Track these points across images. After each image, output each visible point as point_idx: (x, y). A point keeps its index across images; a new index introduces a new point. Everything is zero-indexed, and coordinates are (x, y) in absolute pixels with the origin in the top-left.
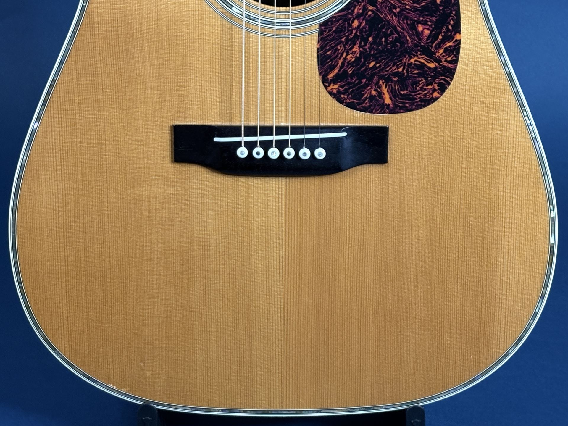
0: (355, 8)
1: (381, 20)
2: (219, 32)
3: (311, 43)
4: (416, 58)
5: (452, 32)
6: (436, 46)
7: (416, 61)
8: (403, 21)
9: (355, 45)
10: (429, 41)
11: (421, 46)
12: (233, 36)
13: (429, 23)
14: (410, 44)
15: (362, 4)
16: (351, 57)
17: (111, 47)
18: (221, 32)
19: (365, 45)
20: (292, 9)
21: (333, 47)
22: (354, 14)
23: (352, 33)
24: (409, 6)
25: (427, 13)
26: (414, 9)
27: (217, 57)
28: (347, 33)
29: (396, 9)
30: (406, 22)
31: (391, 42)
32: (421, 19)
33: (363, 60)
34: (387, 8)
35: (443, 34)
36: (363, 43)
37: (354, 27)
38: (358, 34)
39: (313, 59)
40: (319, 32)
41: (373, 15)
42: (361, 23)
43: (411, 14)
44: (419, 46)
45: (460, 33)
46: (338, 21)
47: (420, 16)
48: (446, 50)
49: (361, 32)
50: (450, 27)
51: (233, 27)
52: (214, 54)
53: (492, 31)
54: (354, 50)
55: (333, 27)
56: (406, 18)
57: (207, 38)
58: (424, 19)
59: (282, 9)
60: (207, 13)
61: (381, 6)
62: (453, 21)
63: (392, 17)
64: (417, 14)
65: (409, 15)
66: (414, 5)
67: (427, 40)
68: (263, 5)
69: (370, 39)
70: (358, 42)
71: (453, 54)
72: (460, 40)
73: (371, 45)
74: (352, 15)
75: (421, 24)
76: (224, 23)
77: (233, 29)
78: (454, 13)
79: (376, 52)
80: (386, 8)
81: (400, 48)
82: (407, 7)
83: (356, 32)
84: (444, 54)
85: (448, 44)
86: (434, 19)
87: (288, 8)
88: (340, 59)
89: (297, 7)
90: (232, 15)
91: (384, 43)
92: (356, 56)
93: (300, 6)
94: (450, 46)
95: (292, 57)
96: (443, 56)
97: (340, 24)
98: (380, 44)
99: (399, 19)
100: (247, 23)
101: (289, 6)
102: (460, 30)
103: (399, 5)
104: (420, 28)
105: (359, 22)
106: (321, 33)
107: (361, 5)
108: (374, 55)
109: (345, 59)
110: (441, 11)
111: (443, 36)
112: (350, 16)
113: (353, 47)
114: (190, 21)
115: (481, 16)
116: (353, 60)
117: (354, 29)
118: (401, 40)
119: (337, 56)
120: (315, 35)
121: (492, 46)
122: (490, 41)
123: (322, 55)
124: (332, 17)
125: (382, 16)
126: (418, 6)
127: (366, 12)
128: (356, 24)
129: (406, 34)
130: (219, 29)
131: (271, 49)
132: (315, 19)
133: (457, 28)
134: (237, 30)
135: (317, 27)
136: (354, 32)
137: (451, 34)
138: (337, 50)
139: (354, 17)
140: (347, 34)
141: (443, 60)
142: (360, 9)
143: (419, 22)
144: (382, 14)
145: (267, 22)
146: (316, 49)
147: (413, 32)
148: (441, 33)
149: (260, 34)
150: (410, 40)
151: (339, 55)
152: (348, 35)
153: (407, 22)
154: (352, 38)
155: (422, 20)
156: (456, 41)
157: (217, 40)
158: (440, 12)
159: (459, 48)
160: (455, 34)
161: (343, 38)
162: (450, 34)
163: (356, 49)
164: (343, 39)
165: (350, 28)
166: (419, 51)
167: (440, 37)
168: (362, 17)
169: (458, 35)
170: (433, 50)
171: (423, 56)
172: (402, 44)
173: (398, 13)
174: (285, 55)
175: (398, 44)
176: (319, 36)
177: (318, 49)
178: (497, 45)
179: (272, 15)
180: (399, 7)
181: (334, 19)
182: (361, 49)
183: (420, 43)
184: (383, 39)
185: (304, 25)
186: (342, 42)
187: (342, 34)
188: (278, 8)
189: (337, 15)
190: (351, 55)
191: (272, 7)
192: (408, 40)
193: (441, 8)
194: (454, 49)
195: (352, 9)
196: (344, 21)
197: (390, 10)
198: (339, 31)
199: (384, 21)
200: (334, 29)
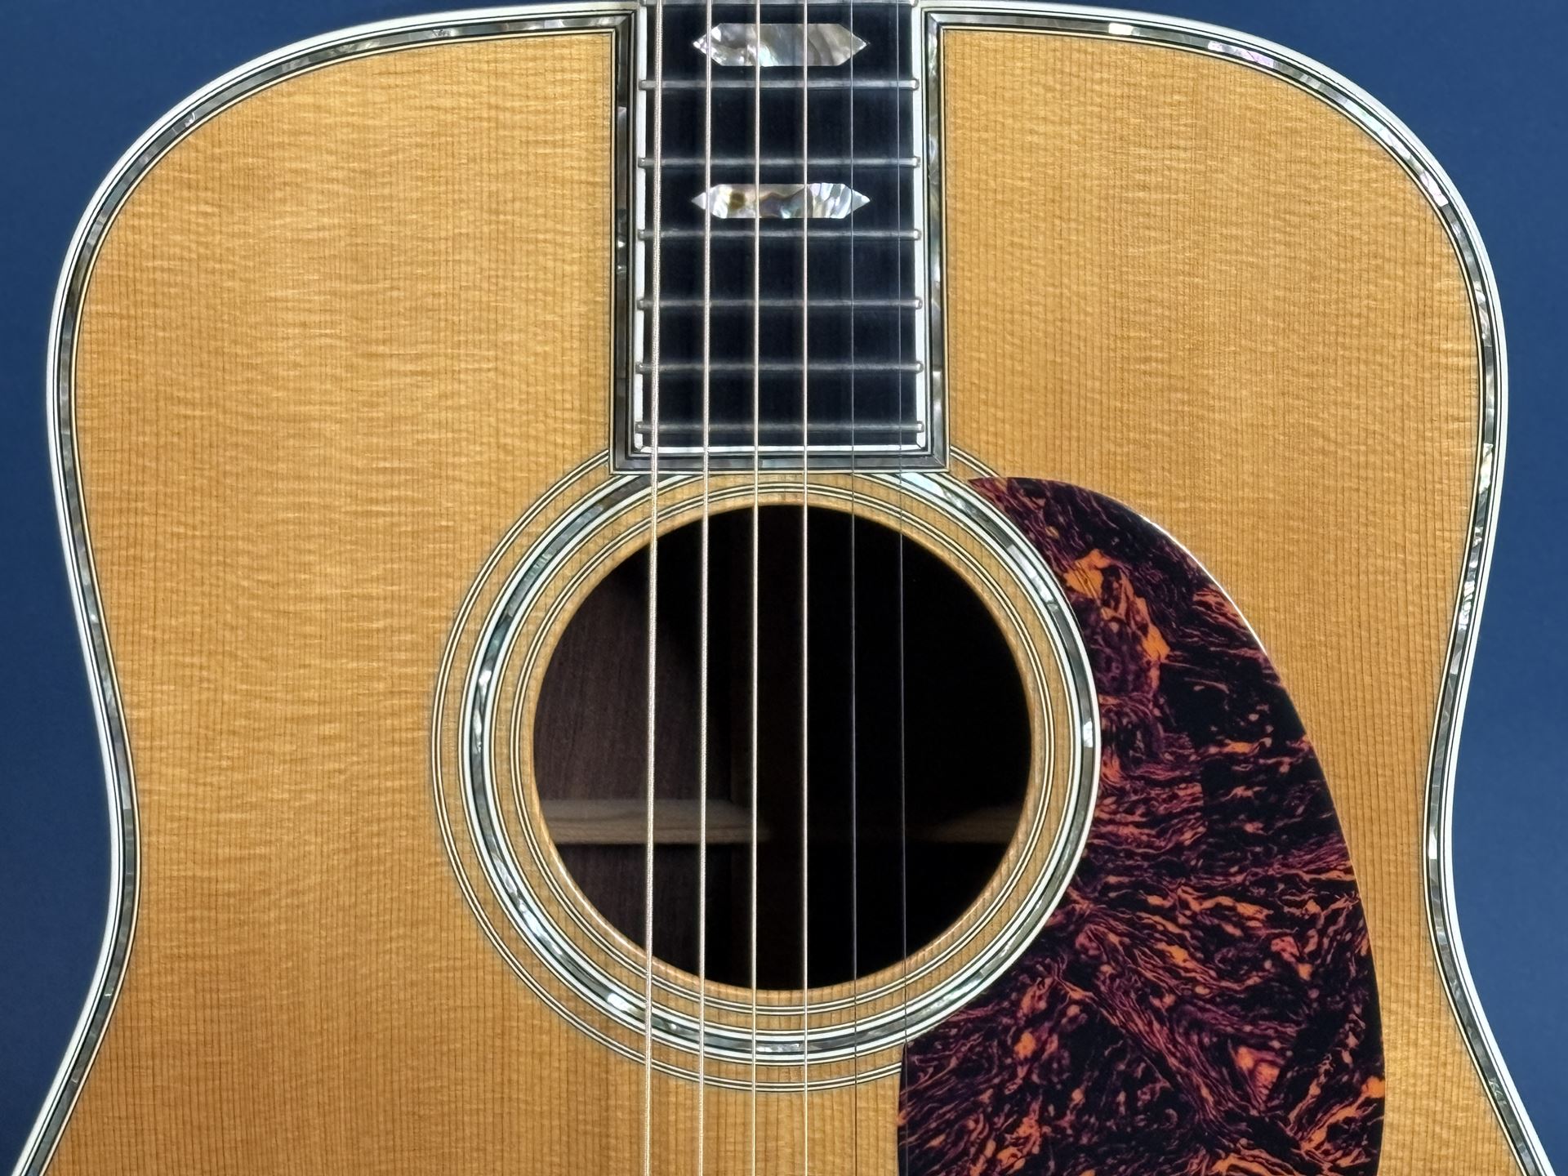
0: (1024, 994)
1: (1113, 1033)
2: (564, 1077)
3: (876, 1110)
4: (1233, 1159)
5: (1354, 1071)
6: (1299, 1118)
7: (1233, 1168)
8: (1187, 1035)
9: (1026, 1113)
10: (1276, 1102)
11: (1251, 1121)
12: (612, 1089)
13: (1276, 1044)
14: (1212, 1114)
15: (1048, 981)
16: (1014, 1156)
17: (196, 1132)
18: (572, 1078)
19: (1060, 1114)
20: (810, 998)
21: (949, 1124)
22: (1020, 1014)
23: (1014, 1076)
24: (1205, 986)
25: (1265, 1011)
26: (1224, 999)
27: (556, 1160)
28: (996, 1076)
29: (1161, 997)
30: (1195, 1038)
31: (1148, 1105)
32: (1248, 1028)
33: (1052, 1164)
34: (1133, 995)
35: (1323, 1079)
36: (1051, 1109)
37: (1022, 1056)
38: (1035, 1078)
39: (881, 1161)
40: (902, 1073)
41: (1084, 1015)
42: (1045, 1043)
43: (1212, 1014)
44: (1242, 1120)
45: (1381, 1078)
46: (966, 1036)
47: (1244, 1019)
48: (1334, 1132)
49: (1046, 1071)
50: (1347, 1058)
51: (612, 1059)
52: (546, 1150)
53: (1488, 1071)
54: (1023, 1131)
55: (950, 1056)
56: (1198, 1026)
57: (522, 1096)
58: (1257, 1031)
59: (777, 997)
60: (522, 1014)
61: (1110, 989)
62: (1357, 1036)
63: (1150, 1024)
64: (1232, 1013)
65: (1207, 1016)
66: (1224, 984)
67: (1270, 1098)
68: (714, 987)
69: (1077, 1096)
70: (1036, 1106)
71: (1358, 1145)
72: (1381, 1102)
73: (1079, 1116)
74: (1013, 1015)
75: (1249, 1046)
76: (580, 1046)
77: (612, 1067)
78: (1358, 1010)
79: (1095, 1139)
80: (1126, 993)
81: (1179, 1126)
82: (1200, 990)
83: (1029, 1073)
84: (1327, 1146)
85: (1341, 1114)
86: (1291, 1030)
87: (796, 994)
88: (974, 1161)
89: (827, 991)
90: (608, 1022)
91: (1122, 1109)
92: (1029, 1153)
93: (837, 988)
94: (1348, 1120)
95: (812, 1156)
96: (1326, 1153)
97: (971, 1049)
98: (1111, 1111)
99: (1171, 1031)
100: (660, 1048)
101: (799, 987)
102: (1382, 1067)
103: (1173, 982)
104: (1245, 1059)
105: (1038, 1039)
106: (909, 1075)
107: (1042, 982)
108: (1090, 1150)
109: (992, 1162)
110: (1315, 1005)
111: (1323, 1087)
112: (1006, 1021)
113: (1016, 1125)
114: (467, 1042)
115: (1451, 1020)
116: (1020, 1164)
117: (1022, 1064)
118: (1183, 1097)
119: (965, 1152)
120: (888, 1082)
121: (1491, 1119)
122: (1484, 1104)
123: (912, 1150)
124: (947, 1024)
125: (1115, 1022)
126: (1235, 986)
127: (1061, 1007)
128: (1026, 1045)
129: (1197, 1079)
130: (564, 1065)
131: (740, 1129)
132: (889, 1029)
133: (1370, 1059)
134: (626, 1067)
135: (896, 1055)
136: (1021, 1072)
137: (1352, 1078)
138: (964, 1131)
139: (1022, 1022)
140: (996, 1081)
141: (1326, 1166)
142: (1040, 998)
143: (1240, 1040)
144: (1114, 1014)
145: (725, 1043)
146: (892, 1131)
147: (1220, 1073)
148: (1317, 1075)
149: (702, 1081)
150: (1211, 1099)
151: (973, 1150)
152: (1002, 1085)
153: (1200, 1041)
154: (1016, 1092)
155: (1251, 1033)
156: (1368, 1102)
157: (555, 1102)
158: (1309, 1006)
159: (1379, 1127)
160: (1364, 1081)
161: (983, 1092)
162: (1345, 1078)
163: (1028, 1127)
164: (985, 1097)
165: (1009, 1061)
166: (1243, 1134)
167: (1314, 1090)
168: (1047, 1025)
169: (1373, 1082)
170: (1291, 1134)
171: (1256, 1152)
172: (1184, 1110)
173: (1170, 1009)
174: (789, 1151)
175: (1171, 1111)
176: (902, 1087)
177: (900, 1129)
178: (1508, 1114)
179: (742, 1018)
180: (1171, 990)
181: (954, 1031)
182: (1047, 1129)
183: (1246, 1109)
184: (1122, 1097)
185: (852, 1050)
186: (981, 1104)
187: (980, 1078)
188: (763, 995)
189: (964, 1016)
190: (1012, 1150)
191: (741, 992)
192: (1203, 1100)
193: (1314, 994)
194: (1363, 1129)
195: (1014, 996)
196: (989, 1035)
197: (1142, 1000)
198: (969, 1069)
199: (1121, 1036)
200: (953, 1063)
